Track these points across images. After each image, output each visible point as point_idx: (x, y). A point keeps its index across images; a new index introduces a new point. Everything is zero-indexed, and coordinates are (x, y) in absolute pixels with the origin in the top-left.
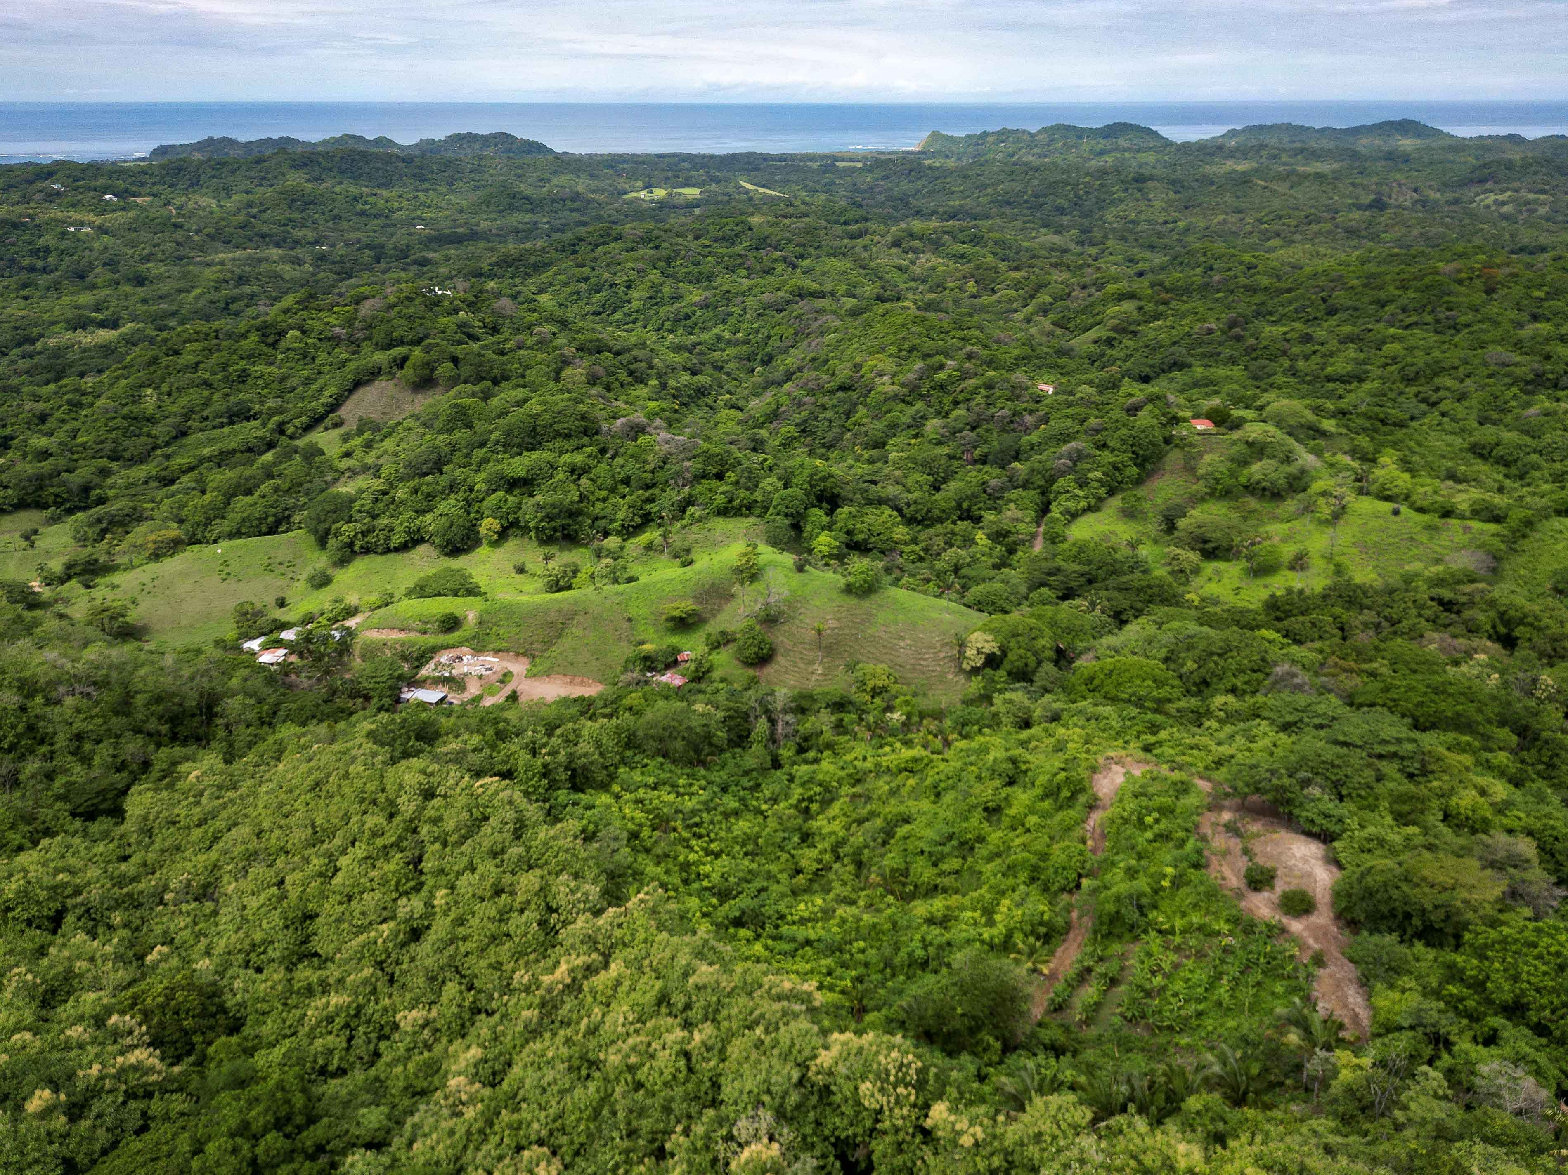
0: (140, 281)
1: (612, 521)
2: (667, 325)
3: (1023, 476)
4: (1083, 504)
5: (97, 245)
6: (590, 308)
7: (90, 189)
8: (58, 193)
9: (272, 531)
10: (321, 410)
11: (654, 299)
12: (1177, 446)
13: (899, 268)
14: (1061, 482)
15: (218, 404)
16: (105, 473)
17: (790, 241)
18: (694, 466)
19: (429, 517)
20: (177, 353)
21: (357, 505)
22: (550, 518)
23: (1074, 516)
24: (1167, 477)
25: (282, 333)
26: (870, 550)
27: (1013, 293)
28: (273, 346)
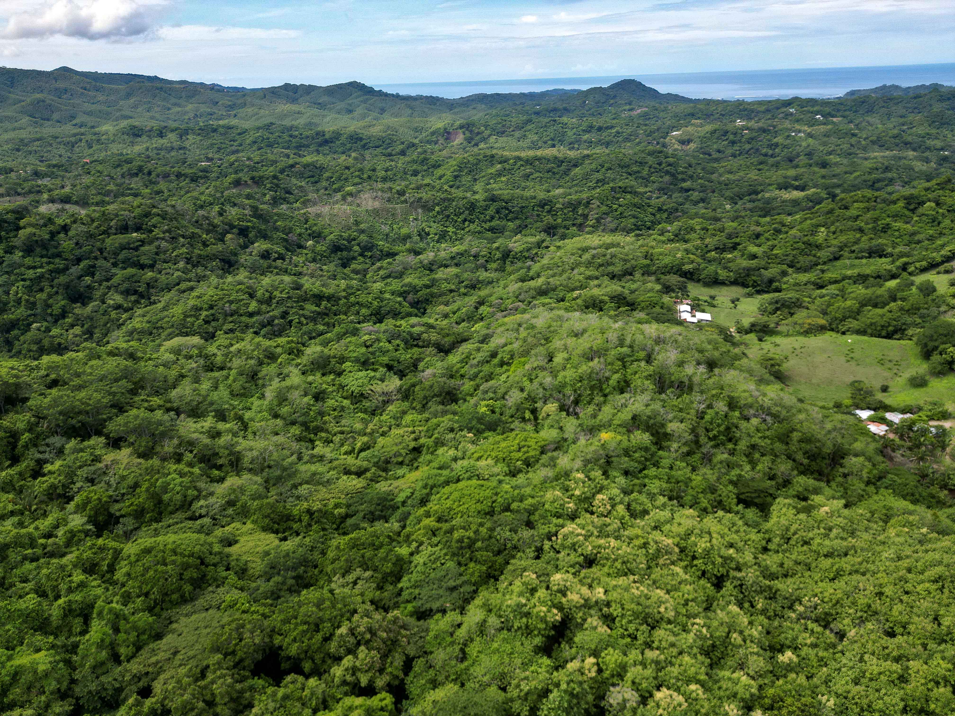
0: (824, 165)
5: (804, 144)
7: (809, 112)
8: (792, 114)
9: (889, 336)
10: (939, 259)
15: (865, 243)
16: (784, 274)
20: (846, 208)
25: (921, 203)
28: (913, 211)
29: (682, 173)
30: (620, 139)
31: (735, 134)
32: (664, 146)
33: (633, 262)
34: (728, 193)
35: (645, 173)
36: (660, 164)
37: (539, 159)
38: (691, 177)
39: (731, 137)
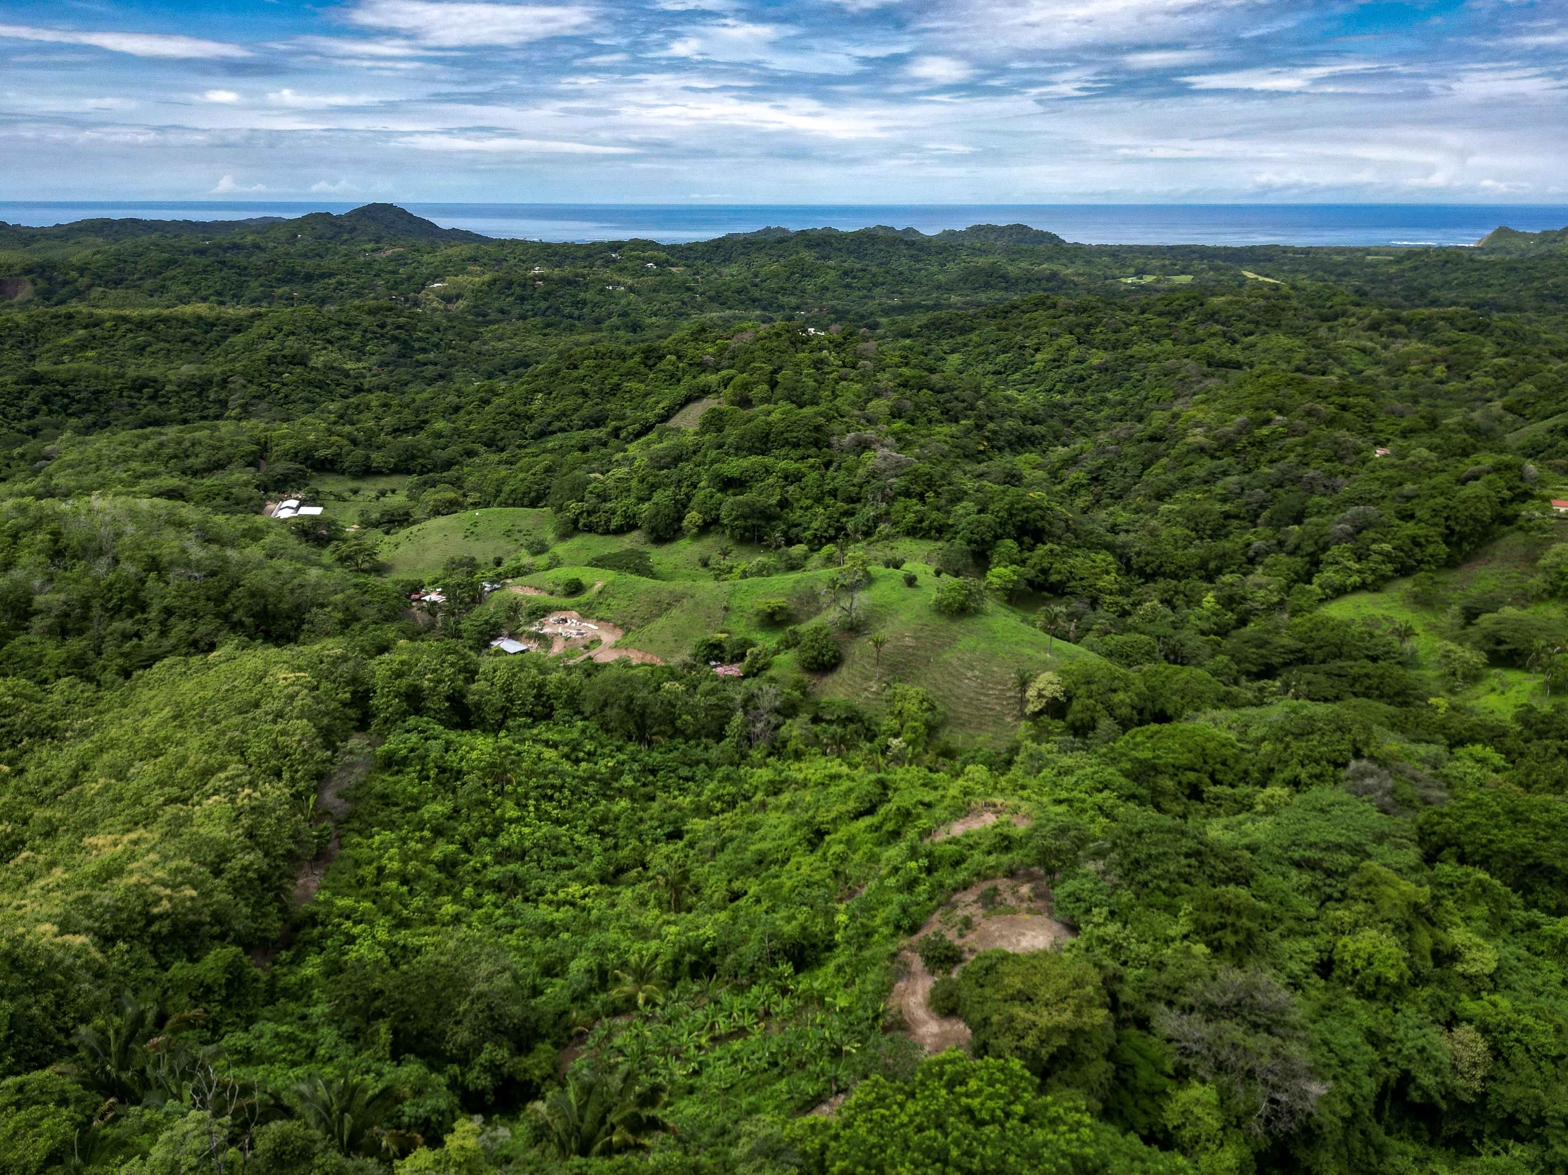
0: (635, 328)
1: (806, 529)
2: (1059, 386)
3: (1292, 541)
4: (1356, 579)
5: (623, 302)
6: (990, 368)
7: (638, 258)
8: (614, 261)
9: (533, 504)
10: (653, 420)
11: (1057, 362)
12: (1520, 528)
13: (1363, 350)
14: (1334, 550)
15: (588, 409)
16: (470, 454)
17: (1241, 318)
18: (897, 483)
19: (647, 505)
20: (576, 367)
21: (590, 487)
22: (745, 517)
23: (1340, 592)
24: (1495, 564)
25: (661, 358)
26: (1064, 594)
27: (1491, 380)
28: (650, 368)
29: (420, 339)
30: (345, 294)
31: (523, 286)
32: (416, 304)
33: (229, 450)
34: (484, 367)
35: (355, 339)
36: (382, 326)
37: (165, 320)
38: (437, 346)
39: (518, 290)
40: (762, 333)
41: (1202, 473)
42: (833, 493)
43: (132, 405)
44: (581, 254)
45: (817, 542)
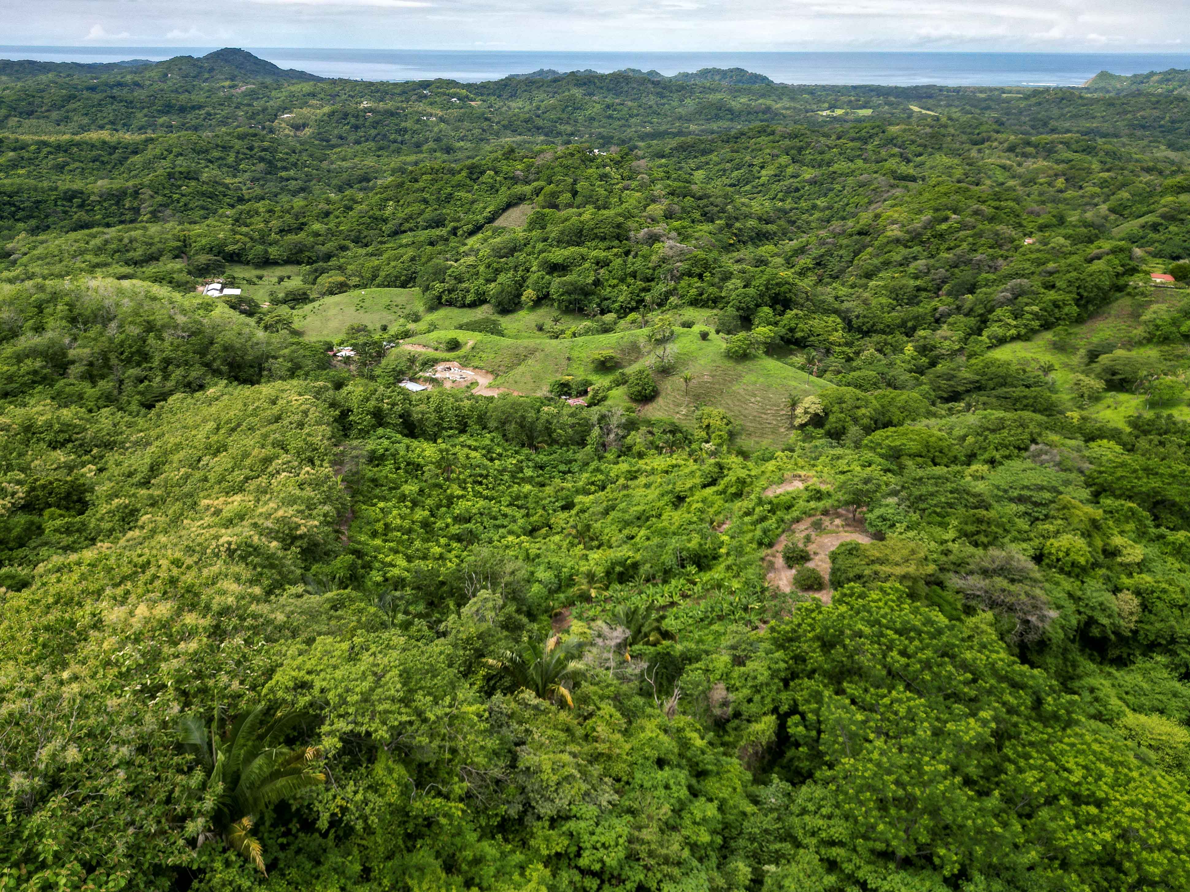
0: (448, 150)
1: (614, 302)
2: (780, 195)
3: (967, 305)
4: (1013, 332)
5: (436, 129)
6: (728, 181)
7: (444, 94)
8: (426, 96)
9: (403, 285)
10: (482, 221)
11: (778, 177)
12: (1129, 294)
13: (1004, 167)
14: (998, 311)
15: (429, 214)
16: (343, 248)
17: (913, 142)
18: (682, 266)
19: (493, 285)
20: (416, 181)
21: (449, 272)
22: (569, 293)
23: (1002, 341)
24: (1109, 320)
25: (483, 173)
26: (805, 347)
27: (1097, 190)
28: (475, 181)
29: (281, 160)
30: (213, 122)
31: (357, 117)
32: (271, 131)
33: (160, 245)
34: (334, 182)
35: (231, 159)
36: (251, 149)
37: (78, 144)
38: (295, 165)
39: (353, 121)
40: (559, 153)
41: (898, 258)
42: (634, 275)
43: (66, 212)
44: (397, 91)
45: (624, 311)
